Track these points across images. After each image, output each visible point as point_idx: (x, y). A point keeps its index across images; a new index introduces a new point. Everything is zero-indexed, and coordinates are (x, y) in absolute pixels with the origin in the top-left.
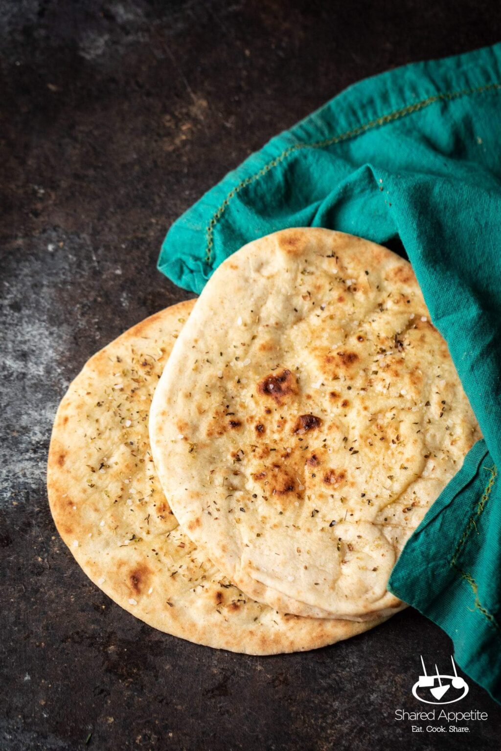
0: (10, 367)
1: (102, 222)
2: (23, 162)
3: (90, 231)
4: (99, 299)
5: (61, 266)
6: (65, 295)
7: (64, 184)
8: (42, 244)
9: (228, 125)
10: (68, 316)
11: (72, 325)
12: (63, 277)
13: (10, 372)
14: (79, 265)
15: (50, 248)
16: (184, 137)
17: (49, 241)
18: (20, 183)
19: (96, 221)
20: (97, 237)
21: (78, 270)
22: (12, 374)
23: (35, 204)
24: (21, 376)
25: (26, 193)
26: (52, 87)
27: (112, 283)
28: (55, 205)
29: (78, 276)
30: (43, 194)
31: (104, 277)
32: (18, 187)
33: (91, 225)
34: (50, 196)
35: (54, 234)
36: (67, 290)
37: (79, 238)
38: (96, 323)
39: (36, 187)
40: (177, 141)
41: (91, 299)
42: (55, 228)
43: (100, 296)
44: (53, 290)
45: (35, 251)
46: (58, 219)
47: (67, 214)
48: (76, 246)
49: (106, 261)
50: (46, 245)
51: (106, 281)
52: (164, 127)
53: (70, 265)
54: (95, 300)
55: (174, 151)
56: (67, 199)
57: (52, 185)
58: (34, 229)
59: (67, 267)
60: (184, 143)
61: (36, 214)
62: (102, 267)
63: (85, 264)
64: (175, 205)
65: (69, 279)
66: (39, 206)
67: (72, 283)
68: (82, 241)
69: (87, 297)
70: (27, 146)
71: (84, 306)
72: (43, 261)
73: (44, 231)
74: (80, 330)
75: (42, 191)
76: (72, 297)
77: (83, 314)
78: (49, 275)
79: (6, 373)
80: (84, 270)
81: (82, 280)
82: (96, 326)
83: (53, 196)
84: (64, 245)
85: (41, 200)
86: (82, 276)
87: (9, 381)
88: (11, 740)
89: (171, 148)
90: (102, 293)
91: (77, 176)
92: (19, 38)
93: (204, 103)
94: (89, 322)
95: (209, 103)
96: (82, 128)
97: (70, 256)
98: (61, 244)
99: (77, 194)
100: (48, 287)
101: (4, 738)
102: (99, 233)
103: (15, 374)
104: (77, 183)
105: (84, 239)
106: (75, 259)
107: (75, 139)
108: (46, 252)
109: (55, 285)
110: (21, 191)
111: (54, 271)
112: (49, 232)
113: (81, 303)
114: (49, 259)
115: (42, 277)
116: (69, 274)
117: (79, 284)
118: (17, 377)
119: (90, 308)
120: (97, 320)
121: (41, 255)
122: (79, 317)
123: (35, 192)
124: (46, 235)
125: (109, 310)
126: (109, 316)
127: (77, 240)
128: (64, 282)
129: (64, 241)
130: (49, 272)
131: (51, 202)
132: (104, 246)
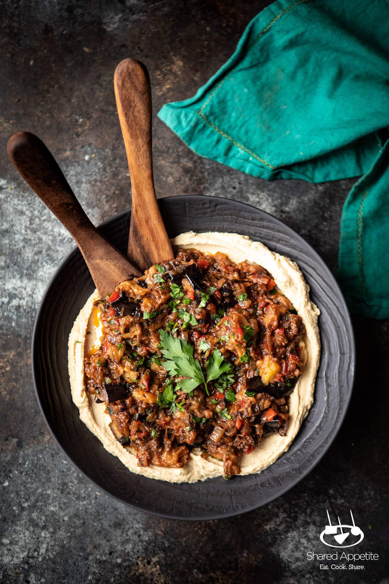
0: (63, 234)
1: (118, 142)
2: (69, 101)
3: (111, 148)
4: (117, 192)
5: (94, 170)
6: (96, 188)
7: (95, 116)
8: (82, 156)
9: (196, 79)
10: (98, 202)
11: (100, 208)
12: (95, 177)
13: (64, 237)
14: (104, 170)
15: (87, 158)
16: (168, 86)
17: (86, 153)
18: (67, 115)
19: (114, 141)
20: (115, 151)
21: (104, 173)
22: (64, 239)
23: (77, 128)
24: (70, 240)
25: (71, 120)
26: (86, 50)
27: (124, 181)
28: (89, 129)
29: (104, 177)
30: (82, 122)
31: (120, 177)
32: (66, 117)
33: (111, 143)
34: (86, 123)
35: (89, 149)
36: (97, 186)
37: (104, 152)
38: (115, 207)
39: (77, 117)
40: (164, 89)
41: (112, 192)
42: (90, 145)
43: (118, 190)
44: (89, 185)
45: (77, 160)
46: (91, 139)
47: (97, 136)
48: (103, 157)
49: (121, 167)
50: (84, 156)
51: (120, 180)
52: (156, 79)
53: (99, 169)
54: (114, 193)
55: (162, 95)
56: (97, 126)
57: (88, 116)
58: (77, 145)
59: (97, 171)
60: (169, 90)
61: (78, 135)
62: (119, 171)
63: (108, 169)
64: (163, 131)
65: (98, 178)
66: (80, 130)
67: (101, 181)
68: (106, 154)
69: (109, 190)
70: (71, 90)
71: (107, 196)
72: (83, 166)
73: (83, 147)
74: (105, 211)
75: (81, 120)
76: (100, 191)
77: (107, 201)
78: (86, 175)
79: (61, 238)
80: (107, 172)
81: (106, 179)
82: (115, 209)
83: (88, 124)
84: (95, 156)
85: (81, 125)
86: (106, 177)
87: (63, 243)
88: (67, 464)
89: (160, 93)
90: (118, 188)
91: (103, 111)
92: (65, 14)
93: (181, 63)
94: (110, 206)
95: (184, 64)
96: (105, 78)
97: (99, 164)
98: (93, 155)
99: (103, 123)
100: (86, 183)
101: (62, 463)
102: (116, 149)
103: (66, 239)
104: (103, 115)
105: (107, 152)
106: (102, 165)
107: (101, 85)
108: (84, 160)
109: (90, 182)
110: (68, 120)
111: (89, 173)
112: (86, 147)
113: (106, 194)
114: (86, 165)
115: (82, 177)
116: (98, 175)
117: (105, 182)
118: (68, 240)
119: (111, 198)
120: (115, 205)
121: (81, 162)
122: (105, 203)
123: (77, 121)
124: (83, 150)
125: (123, 199)
126: (123, 203)
127: (103, 153)
128: (96, 181)
129: (95, 153)
130: (86, 173)
131: (86, 127)
132: (120, 157)
